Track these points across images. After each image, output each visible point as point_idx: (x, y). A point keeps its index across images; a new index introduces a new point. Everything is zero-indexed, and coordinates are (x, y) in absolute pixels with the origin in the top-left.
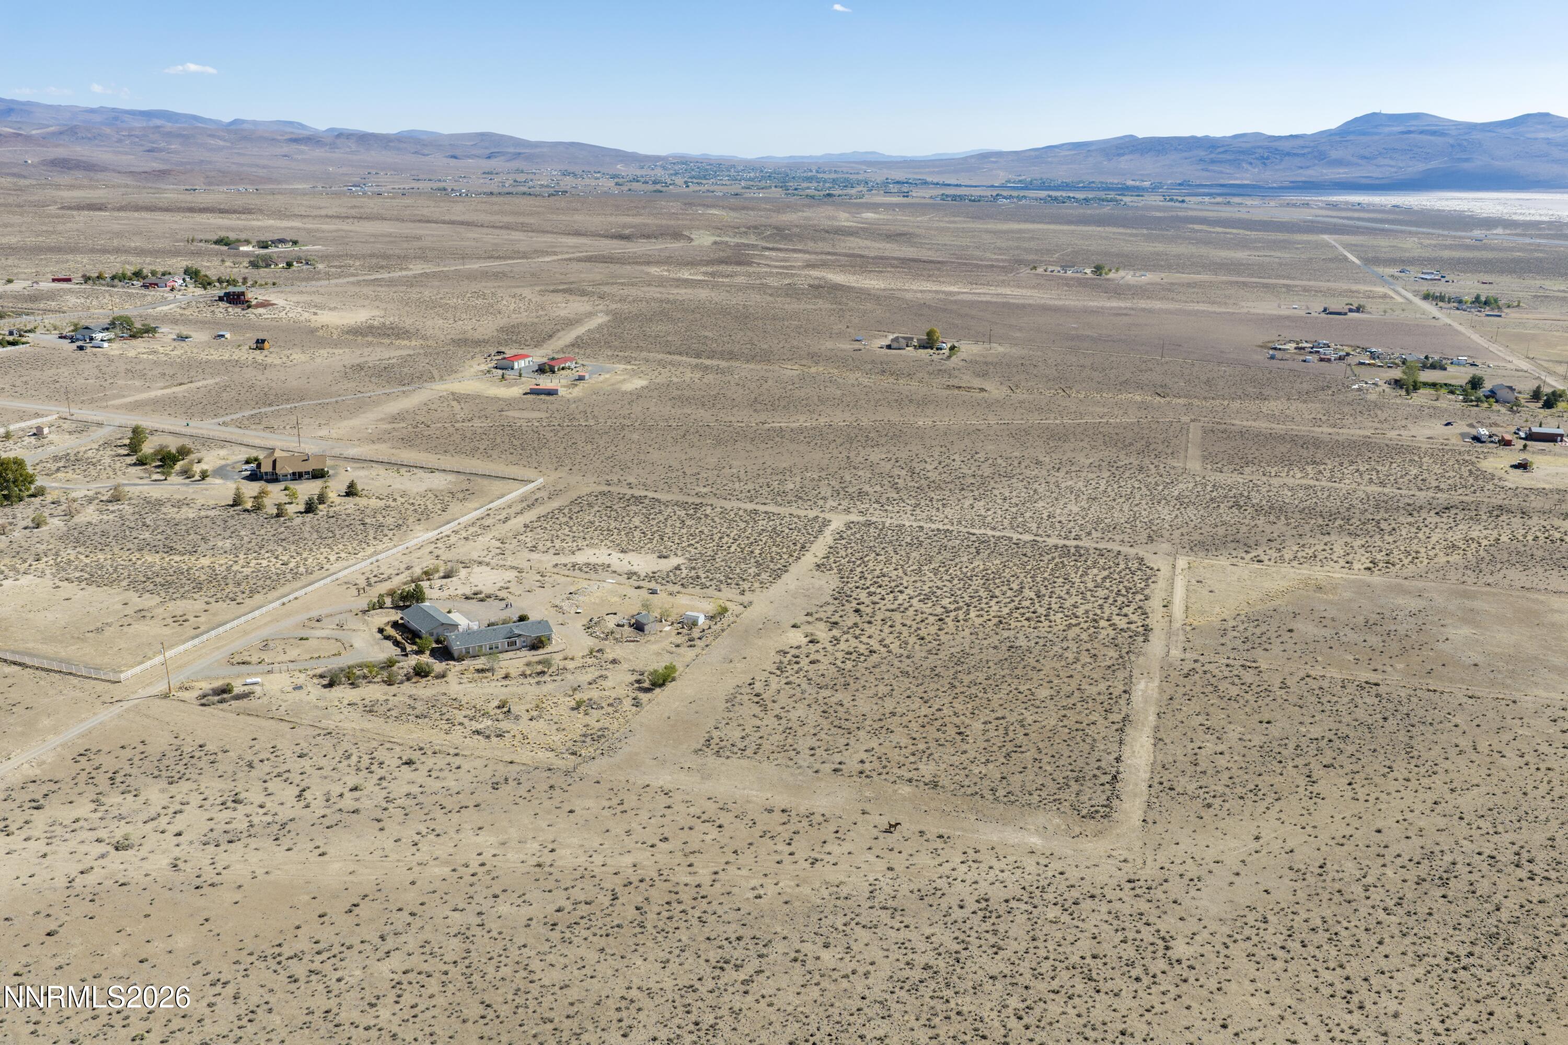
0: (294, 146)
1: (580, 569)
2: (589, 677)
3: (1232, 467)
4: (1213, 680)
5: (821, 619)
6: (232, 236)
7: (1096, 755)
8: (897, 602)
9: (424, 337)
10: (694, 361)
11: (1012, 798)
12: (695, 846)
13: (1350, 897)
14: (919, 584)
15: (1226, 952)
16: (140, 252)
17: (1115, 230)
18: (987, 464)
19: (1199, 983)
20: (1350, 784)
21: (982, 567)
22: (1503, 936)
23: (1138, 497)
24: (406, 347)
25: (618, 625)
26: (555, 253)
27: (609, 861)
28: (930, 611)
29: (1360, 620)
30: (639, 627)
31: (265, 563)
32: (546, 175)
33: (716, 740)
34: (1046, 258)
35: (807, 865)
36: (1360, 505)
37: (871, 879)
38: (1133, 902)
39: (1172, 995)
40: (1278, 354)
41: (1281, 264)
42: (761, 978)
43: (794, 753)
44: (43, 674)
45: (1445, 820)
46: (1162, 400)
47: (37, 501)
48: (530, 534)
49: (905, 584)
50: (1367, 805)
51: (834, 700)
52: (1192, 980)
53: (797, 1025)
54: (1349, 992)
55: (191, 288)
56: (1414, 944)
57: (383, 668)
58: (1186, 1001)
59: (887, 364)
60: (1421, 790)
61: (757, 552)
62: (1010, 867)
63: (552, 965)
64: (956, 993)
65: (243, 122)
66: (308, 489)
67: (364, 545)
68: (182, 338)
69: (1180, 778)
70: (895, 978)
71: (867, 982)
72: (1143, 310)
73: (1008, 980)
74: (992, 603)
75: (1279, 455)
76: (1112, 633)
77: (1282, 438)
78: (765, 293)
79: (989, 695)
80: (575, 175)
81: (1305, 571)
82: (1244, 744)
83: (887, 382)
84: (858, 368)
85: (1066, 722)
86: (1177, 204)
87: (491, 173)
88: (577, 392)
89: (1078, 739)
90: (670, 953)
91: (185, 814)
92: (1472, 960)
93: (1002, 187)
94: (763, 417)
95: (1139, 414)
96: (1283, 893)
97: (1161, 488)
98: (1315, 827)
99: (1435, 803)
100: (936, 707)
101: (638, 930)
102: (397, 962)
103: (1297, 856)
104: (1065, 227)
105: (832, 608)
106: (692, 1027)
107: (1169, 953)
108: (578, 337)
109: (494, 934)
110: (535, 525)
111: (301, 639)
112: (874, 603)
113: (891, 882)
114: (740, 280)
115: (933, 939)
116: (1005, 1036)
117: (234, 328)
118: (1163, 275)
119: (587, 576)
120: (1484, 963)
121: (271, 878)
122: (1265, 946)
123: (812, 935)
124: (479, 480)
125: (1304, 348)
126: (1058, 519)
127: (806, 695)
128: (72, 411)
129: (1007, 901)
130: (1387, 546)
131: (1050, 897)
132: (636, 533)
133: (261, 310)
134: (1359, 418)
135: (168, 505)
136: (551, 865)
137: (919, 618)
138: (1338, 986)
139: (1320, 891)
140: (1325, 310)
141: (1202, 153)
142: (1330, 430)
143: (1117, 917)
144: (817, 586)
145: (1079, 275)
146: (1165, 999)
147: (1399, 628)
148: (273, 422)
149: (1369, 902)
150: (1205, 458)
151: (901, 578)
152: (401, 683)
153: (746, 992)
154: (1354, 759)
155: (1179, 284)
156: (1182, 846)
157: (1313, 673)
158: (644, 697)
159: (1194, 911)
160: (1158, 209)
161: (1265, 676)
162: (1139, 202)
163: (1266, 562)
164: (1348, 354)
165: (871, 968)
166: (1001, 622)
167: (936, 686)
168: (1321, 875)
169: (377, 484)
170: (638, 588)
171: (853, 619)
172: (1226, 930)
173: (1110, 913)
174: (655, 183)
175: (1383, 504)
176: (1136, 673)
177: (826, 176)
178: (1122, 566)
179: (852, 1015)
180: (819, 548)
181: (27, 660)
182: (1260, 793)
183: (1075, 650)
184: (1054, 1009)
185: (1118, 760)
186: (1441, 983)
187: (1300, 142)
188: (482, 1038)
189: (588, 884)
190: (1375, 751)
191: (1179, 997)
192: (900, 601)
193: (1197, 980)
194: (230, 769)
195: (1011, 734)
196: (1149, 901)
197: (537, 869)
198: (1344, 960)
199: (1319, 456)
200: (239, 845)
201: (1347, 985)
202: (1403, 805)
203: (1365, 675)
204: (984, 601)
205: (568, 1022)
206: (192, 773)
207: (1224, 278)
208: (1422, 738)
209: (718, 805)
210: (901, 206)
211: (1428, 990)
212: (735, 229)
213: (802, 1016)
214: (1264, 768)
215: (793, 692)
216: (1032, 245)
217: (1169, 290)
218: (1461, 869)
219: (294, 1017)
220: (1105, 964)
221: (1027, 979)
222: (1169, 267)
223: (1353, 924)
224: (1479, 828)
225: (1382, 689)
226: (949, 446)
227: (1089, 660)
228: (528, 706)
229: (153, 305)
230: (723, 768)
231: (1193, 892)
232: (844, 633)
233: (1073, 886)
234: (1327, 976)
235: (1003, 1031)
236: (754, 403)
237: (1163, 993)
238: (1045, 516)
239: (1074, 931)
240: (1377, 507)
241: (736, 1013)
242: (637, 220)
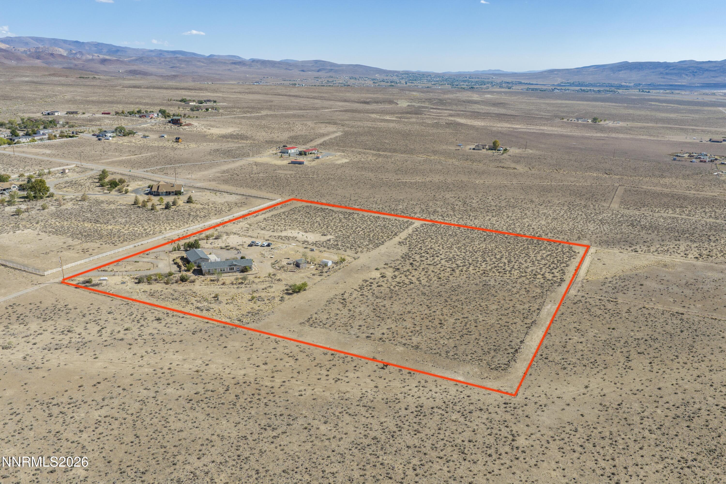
0: (234, 66)
1: (281, 239)
2: (264, 286)
3: (635, 207)
4: (589, 307)
5: (391, 267)
6: (188, 98)
7: (511, 339)
8: (433, 261)
9: (254, 140)
10: (375, 152)
11: (456, 357)
12: (279, 368)
13: (631, 422)
14: (448, 253)
15: (547, 445)
16: (147, 104)
17: (611, 104)
18: (505, 201)
19: (525, 461)
20: (650, 363)
21: (484, 247)
22: (719, 451)
23: (579, 219)
24: (244, 143)
25: (288, 264)
26: (331, 108)
27: (233, 372)
28: (449, 266)
29: (684, 282)
30: (297, 265)
31: (136, 229)
32: (343, 79)
33: (314, 319)
34: (571, 115)
35: (333, 382)
36: (701, 228)
37: (364, 391)
38: (503, 414)
39: (507, 466)
40: (678, 158)
41: (692, 120)
42: (284, 436)
43: (350, 327)
44: (13, 270)
45: (701, 385)
46: (607, 176)
47: (49, 199)
48: (265, 222)
49: (441, 253)
50: (658, 374)
51: (382, 304)
52: (521, 459)
53: (291, 462)
54: (613, 474)
55: (160, 118)
56: (662, 451)
57: (166, 277)
58: (514, 469)
59: (470, 156)
60: (692, 369)
61: (372, 235)
62: (441, 391)
63: (179, 420)
64: (385, 453)
65: (214, 55)
66: (170, 199)
67: (185, 224)
68: (145, 137)
69: (553, 354)
70: (355, 443)
71: (339, 443)
72: (613, 138)
73: (417, 449)
74: (483, 264)
75: (663, 203)
76: (542, 281)
77: (667, 195)
78: (422, 125)
79: (464, 307)
80: (356, 78)
81: (660, 257)
82: (596, 339)
83: (468, 164)
84: (455, 157)
85: (500, 322)
86: (646, 93)
87: (318, 78)
88: (313, 163)
89: (504, 330)
90: (242, 419)
91: (43, 335)
92: (694, 463)
93: (559, 85)
94: (399, 177)
95: (593, 182)
96: (591, 417)
97: (592, 215)
98: (622, 384)
99: (698, 376)
100: (433, 310)
101: (232, 406)
102: (103, 412)
103: (607, 398)
104: (585, 103)
105: (399, 262)
106: (236, 457)
107: (513, 443)
108: (324, 141)
109: (159, 402)
110: (269, 219)
111: (136, 262)
112: (422, 261)
113: (373, 393)
114: (414, 120)
115: (384, 424)
116: (402, 479)
117: (169, 133)
118: (628, 123)
119: (283, 242)
120: (702, 465)
121: (66, 367)
122: (571, 444)
123: (320, 417)
124: (251, 198)
125: (693, 156)
126: (533, 227)
127: (369, 301)
128: (82, 164)
129: (432, 408)
130: (711, 248)
131: (457, 408)
132: (315, 225)
133: (186, 127)
134: (713, 187)
135: (105, 203)
136: (203, 372)
137: (442, 269)
138: (608, 470)
139: (614, 417)
140: (710, 140)
141: (662, 70)
142: (695, 192)
143: (491, 422)
144: (396, 252)
145: (585, 122)
146: (502, 467)
147: (704, 287)
148: (169, 172)
149: (642, 426)
150: (621, 202)
151: (440, 250)
152: (172, 283)
153: (272, 443)
154: (657, 350)
155: (635, 127)
156: (542, 388)
157: (647, 306)
158: (286, 297)
159: (536, 422)
160: (635, 95)
161: (619, 306)
162: (627, 92)
163: (639, 252)
164: (716, 159)
165: (344, 436)
166: (484, 273)
167: (437, 300)
168: (617, 409)
169: (203, 198)
170: (306, 248)
171: (409, 267)
172: (551, 433)
173: (488, 419)
174: (391, 82)
175: (714, 228)
176: (548, 300)
177: (473, 80)
178: (560, 250)
179: (323, 459)
180: (403, 235)
181: (8, 264)
182: (596, 364)
183: (519, 288)
184: (436, 467)
185: (522, 342)
186: (671, 474)
187: (714, 64)
188: (126, 452)
189: (217, 383)
190: (670, 347)
191: (511, 467)
192: (435, 261)
193: (524, 459)
194: (73, 317)
195: (468, 326)
196: (512, 415)
197: (196, 373)
198: (616, 456)
199: (685, 203)
200: (60, 351)
201: (614, 470)
202: (678, 376)
203: (676, 309)
204: (479, 262)
205: (173, 449)
206: (56, 318)
207: (661, 125)
208: (701, 342)
209: (300, 349)
210: (505, 93)
211: (662, 477)
212: (420, 100)
213: (296, 457)
214: (603, 352)
215: (362, 299)
216: (565, 109)
217: (629, 130)
218: (704, 413)
219: (41, 433)
220: (475, 445)
221: (428, 450)
222: (633, 120)
223: (628, 437)
224: (721, 391)
225: (684, 317)
226: (488, 192)
227: (524, 293)
228: (228, 298)
229: (140, 124)
230: (311, 332)
231: (539, 412)
232: (401, 274)
233: (472, 404)
234: (603, 464)
235: (402, 476)
236: (396, 172)
237: (502, 464)
238: (526, 226)
239: (464, 426)
240: (710, 229)
241: (262, 452)
242: (375, 96)
